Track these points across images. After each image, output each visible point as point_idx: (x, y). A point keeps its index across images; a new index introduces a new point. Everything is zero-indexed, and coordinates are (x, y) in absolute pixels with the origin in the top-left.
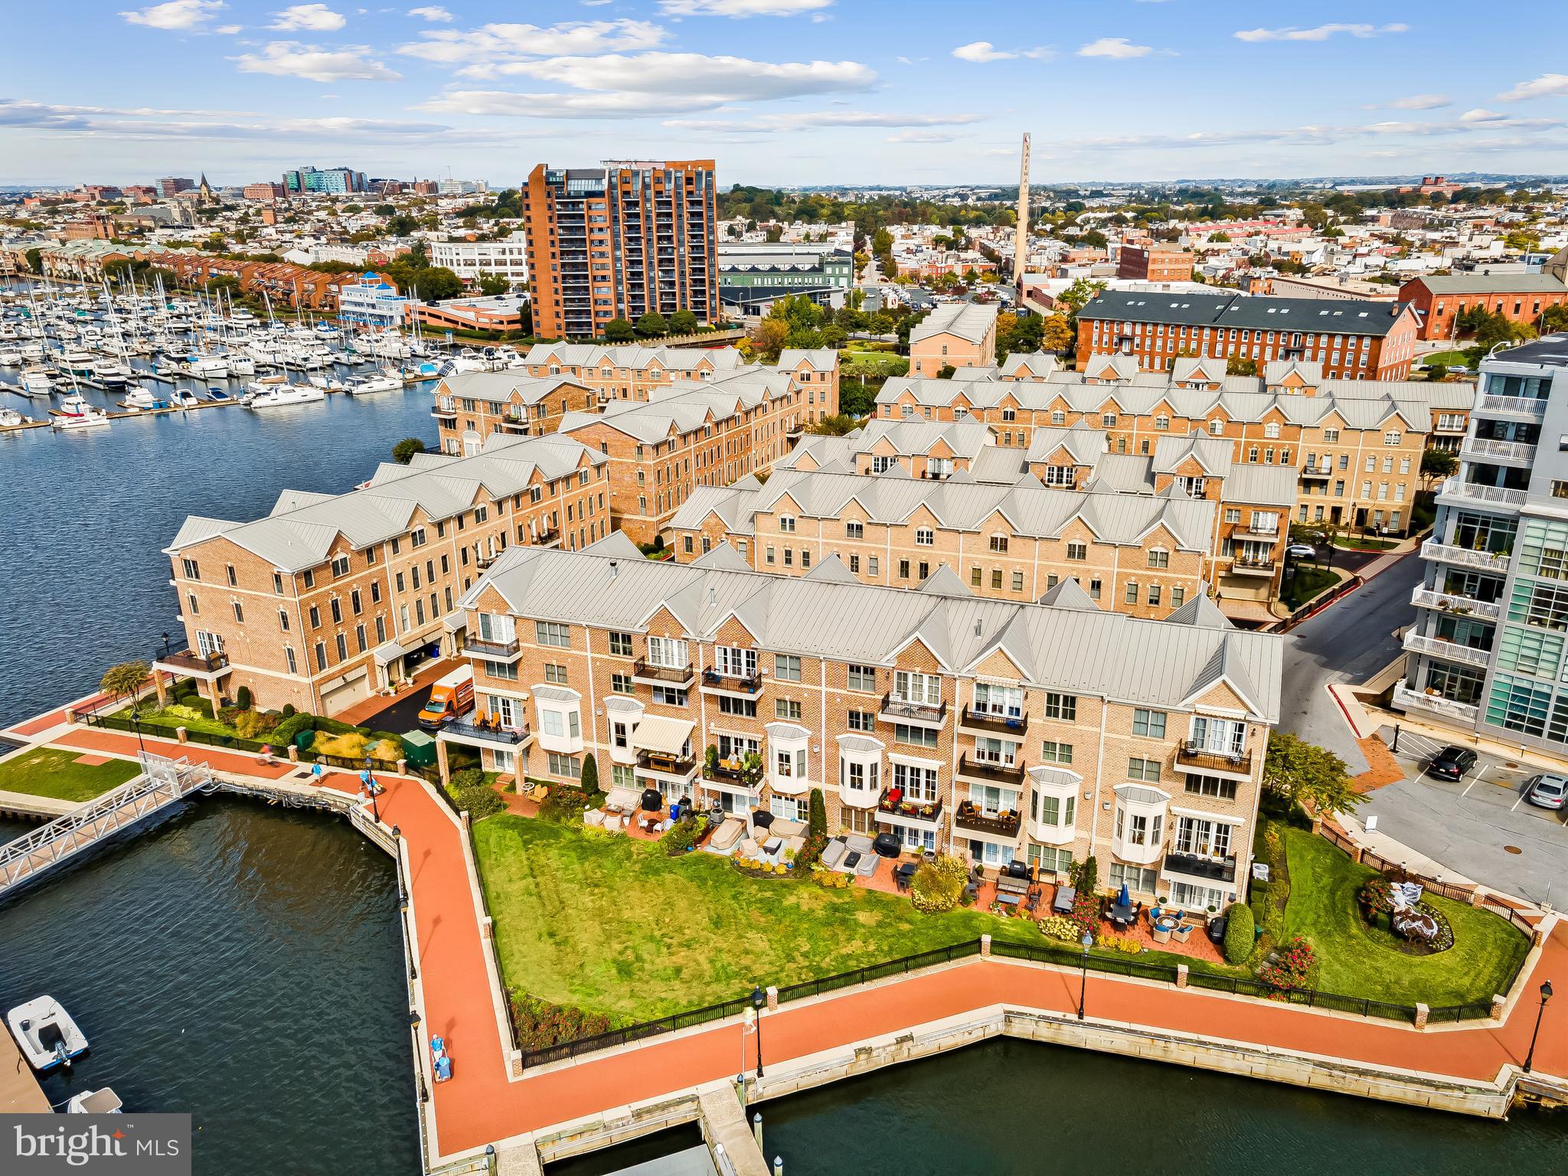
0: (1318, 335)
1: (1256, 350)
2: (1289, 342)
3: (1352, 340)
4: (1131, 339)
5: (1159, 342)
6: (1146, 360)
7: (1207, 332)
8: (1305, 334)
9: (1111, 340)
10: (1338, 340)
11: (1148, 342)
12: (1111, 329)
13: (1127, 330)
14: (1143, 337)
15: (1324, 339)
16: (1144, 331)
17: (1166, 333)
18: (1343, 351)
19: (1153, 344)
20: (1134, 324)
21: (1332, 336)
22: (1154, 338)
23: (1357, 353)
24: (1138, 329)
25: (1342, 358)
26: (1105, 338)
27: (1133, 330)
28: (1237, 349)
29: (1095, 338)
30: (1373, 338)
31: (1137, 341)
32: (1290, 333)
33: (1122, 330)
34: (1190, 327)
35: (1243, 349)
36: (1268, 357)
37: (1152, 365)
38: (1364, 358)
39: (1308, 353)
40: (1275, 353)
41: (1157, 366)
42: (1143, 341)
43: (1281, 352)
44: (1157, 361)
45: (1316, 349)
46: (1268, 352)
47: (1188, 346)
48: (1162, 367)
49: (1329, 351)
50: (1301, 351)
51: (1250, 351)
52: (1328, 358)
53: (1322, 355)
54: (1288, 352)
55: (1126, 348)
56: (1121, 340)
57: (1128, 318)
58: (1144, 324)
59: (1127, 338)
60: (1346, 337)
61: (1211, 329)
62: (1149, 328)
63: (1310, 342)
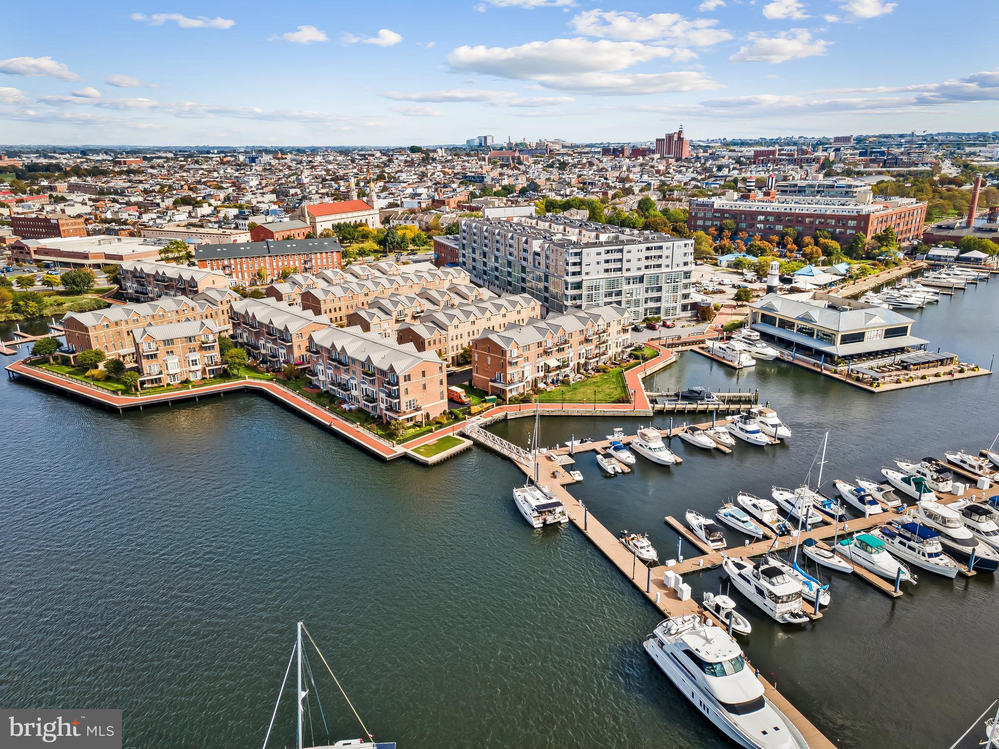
1: (291, 263)
2: (304, 258)
3: (329, 254)
4: (229, 266)
5: (245, 266)
6: (240, 275)
7: (267, 258)
8: (310, 253)
9: (218, 268)
10: (324, 254)
11: (239, 267)
12: (218, 263)
13: (226, 262)
14: (236, 264)
15: (318, 255)
16: (235, 262)
17: (247, 261)
18: (327, 258)
19: (242, 267)
20: (230, 259)
21: (321, 253)
22: (241, 264)
23: (332, 258)
24: (232, 261)
25: (327, 261)
26: (215, 268)
27: (230, 262)
28: (283, 264)
30: (337, 252)
31: (233, 267)
32: (304, 254)
33: (223, 263)
34: (258, 257)
35: (286, 263)
36: (297, 265)
37: (243, 277)
38: (335, 260)
39: (313, 261)
40: (300, 263)
41: (246, 277)
42: (236, 268)
43: (302, 262)
44: (246, 274)
45: (316, 259)
46: (297, 263)
47: (259, 265)
48: (249, 277)
49: (322, 259)
50: (311, 261)
51: (289, 263)
52: (322, 262)
53: (319, 261)
54: (305, 262)
55: (228, 271)
56: (224, 267)
57: (226, 257)
58: (235, 259)
59: (227, 266)
60: (327, 253)
61: (269, 256)
62: (238, 260)
63: (313, 256)
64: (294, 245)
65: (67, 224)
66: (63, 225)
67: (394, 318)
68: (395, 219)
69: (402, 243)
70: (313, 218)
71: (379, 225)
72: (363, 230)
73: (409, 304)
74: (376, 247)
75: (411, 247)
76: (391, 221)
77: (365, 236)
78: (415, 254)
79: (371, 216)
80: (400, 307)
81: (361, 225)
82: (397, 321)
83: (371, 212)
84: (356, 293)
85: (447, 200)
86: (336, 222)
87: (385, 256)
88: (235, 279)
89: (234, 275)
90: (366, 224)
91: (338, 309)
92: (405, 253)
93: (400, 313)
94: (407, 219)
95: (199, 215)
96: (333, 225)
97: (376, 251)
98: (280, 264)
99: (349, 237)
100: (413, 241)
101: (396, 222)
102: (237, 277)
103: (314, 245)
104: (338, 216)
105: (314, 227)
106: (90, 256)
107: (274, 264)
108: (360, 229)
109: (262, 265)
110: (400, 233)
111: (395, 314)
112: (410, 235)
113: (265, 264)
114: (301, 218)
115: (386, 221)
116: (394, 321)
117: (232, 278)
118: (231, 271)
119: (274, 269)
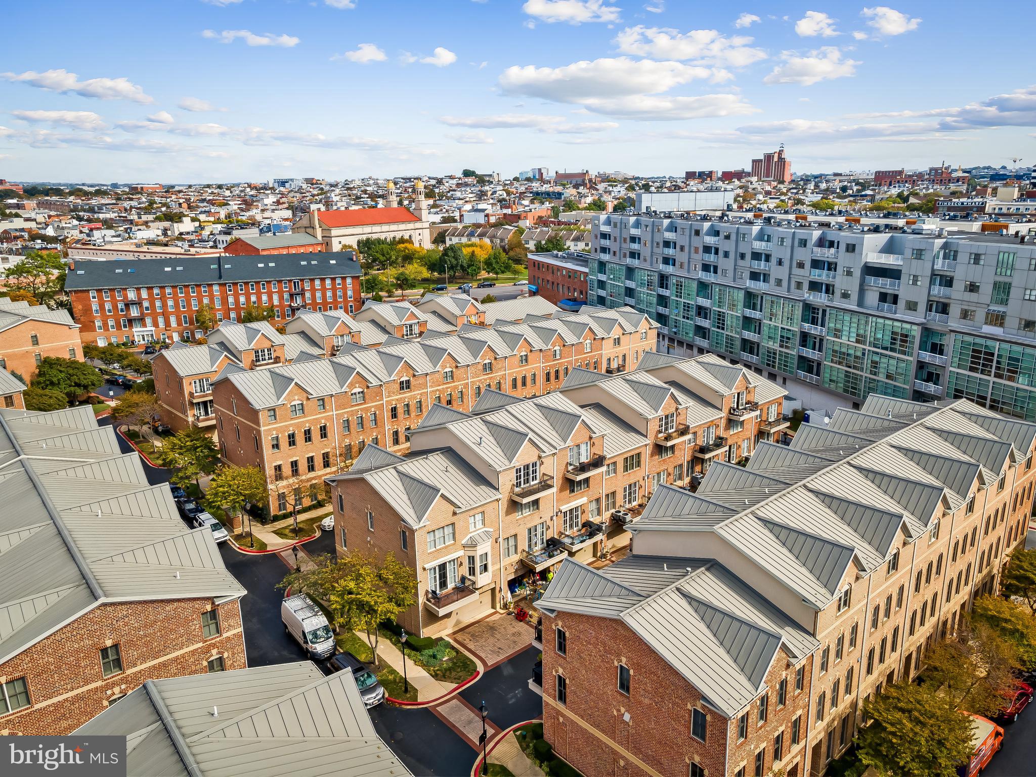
0: (312, 280)
1: (264, 298)
2: (290, 288)
3: (338, 281)
4: (139, 303)
5: (170, 303)
6: (161, 320)
7: (216, 288)
8: (302, 280)
9: (115, 307)
10: (328, 282)
11: (158, 304)
12: (113, 297)
13: (131, 295)
14: (152, 300)
15: (317, 282)
16: (150, 295)
17: (175, 294)
18: (334, 289)
19: (164, 305)
20: (138, 289)
21: (323, 280)
22: (163, 299)
23: (345, 289)
24: (144, 294)
25: (334, 295)
26: (108, 306)
27: (139, 295)
28: (248, 299)
29: (95, 307)
30: (353, 277)
31: (146, 304)
32: (290, 281)
33: (126, 296)
34: (198, 286)
35: (253, 298)
36: (276, 302)
37: (167, 323)
38: (350, 293)
39: (308, 295)
40: (281, 298)
41: (173, 324)
42: (152, 304)
43: (286, 296)
44: (173, 320)
45: (313, 290)
46: (276, 297)
47: (200, 301)
48: (179, 324)
49: (324, 290)
50: (302, 294)
51: (259, 298)
52: (324, 296)
53: (318, 295)
54: (292, 296)
55: (134, 312)
56: (127, 306)
57: (130, 285)
58: (150, 289)
59: (133, 303)
60: (333, 279)
61: (220, 285)
62: (156, 291)
63: (307, 286)
64: (272, 265)
67: (504, 495)
68: (453, 235)
69: (469, 266)
70: (326, 230)
71: (428, 245)
72: (406, 248)
73: (552, 436)
74: (426, 274)
75: (484, 274)
76: (447, 239)
77: (408, 258)
78: (490, 286)
79: (418, 232)
80: (525, 455)
81: (402, 241)
82: (514, 506)
83: (418, 225)
84: (374, 382)
85: (523, 215)
86: (364, 237)
87: (442, 289)
88: (150, 328)
89: (148, 321)
90: (410, 241)
91: (315, 434)
92: (475, 284)
93: (526, 472)
94: (471, 235)
95: (177, 233)
96: (359, 242)
97: (425, 280)
98: (242, 299)
99: (382, 258)
100: (489, 265)
101: (455, 240)
102: (156, 325)
103: (309, 263)
104: (368, 229)
105: (328, 244)
107: (231, 300)
108: (401, 246)
109: (206, 301)
110: (466, 251)
111: (506, 481)
112: (482, 255)
113: (212, 300)
114: (309, 230)
115: (439, 239)
116: (503, 505)
117: (145, 326)
118: (142, 313)
119: (229, 310)
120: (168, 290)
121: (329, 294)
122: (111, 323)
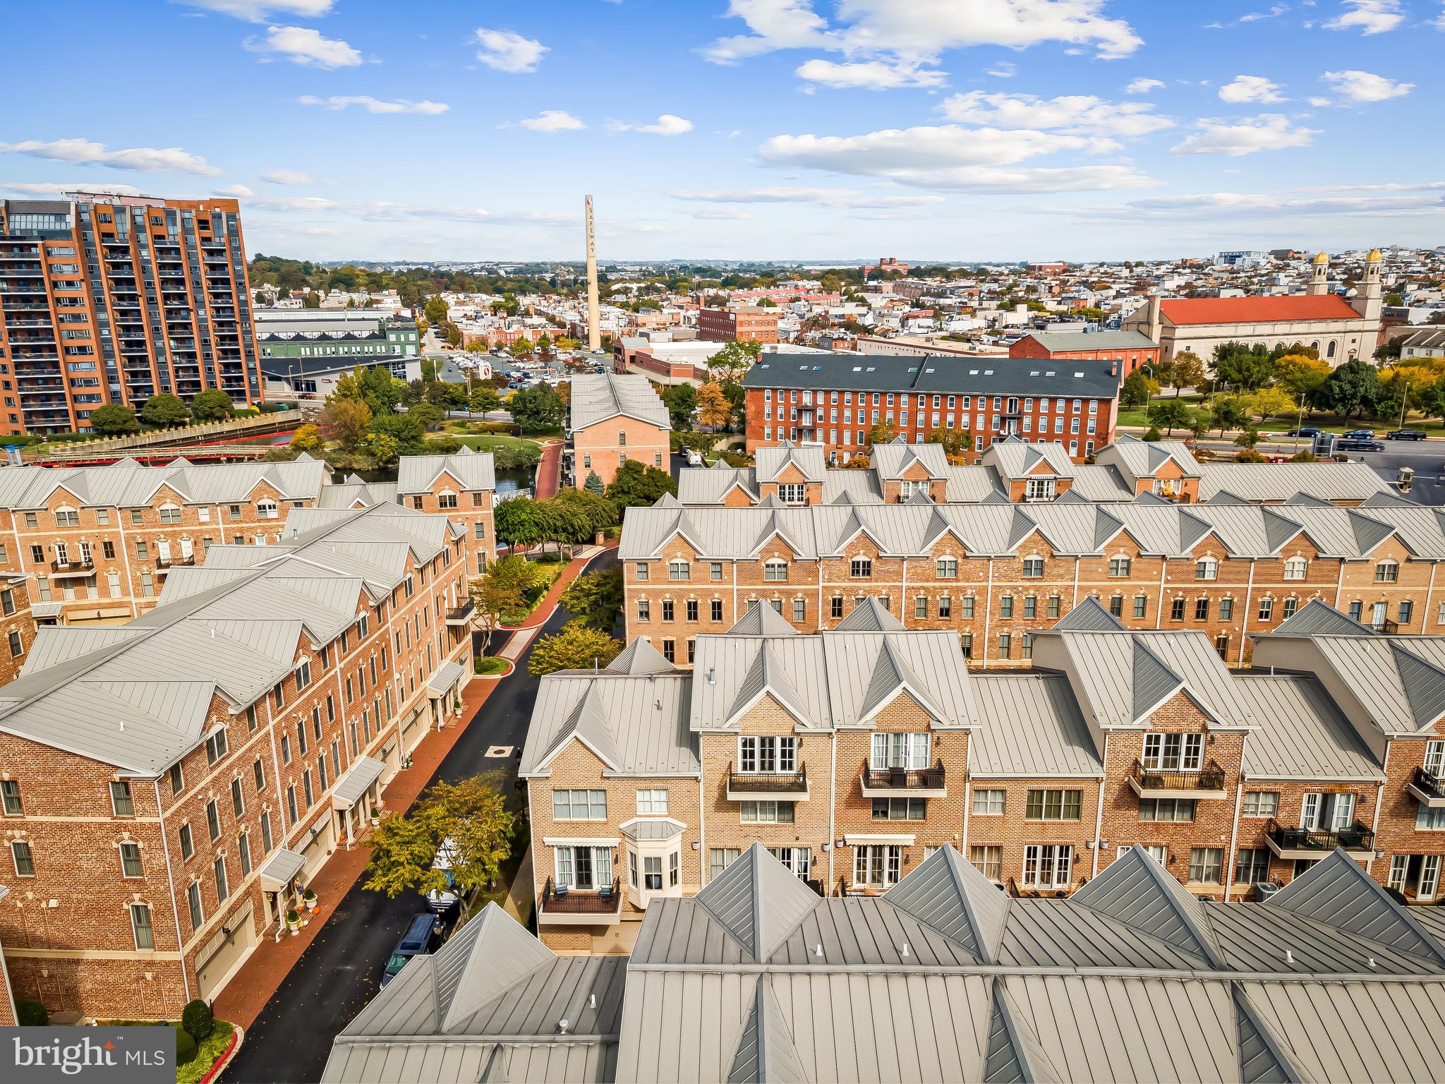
0: (1037, 399)
1: (965, 419)
2: (1004, 408)
3: (1076, 404)
4: (812, 410)
5: (847, 413)
6: (833, 434)
7: (904, 398)
8: (1022, 398)
9: (787, 411)
10: (1061, 404)
11: (834, 413)
12: (787, 400)
13: (807, 399)
14: (827, 407)
15: (1044, 404)
16: (827, 400)
17: (855, 402)
18: (1067, 416)
19: (840, 416)
20: (815, 392)
21: (1053, 400)
22: (840, 408)
23: (1084, 417)
24: (820, 399)
25: (1067, 425)
26: (780, 411)
27: (815, 399)
28: (943, 418)
29: (767, 410)
30: (1100, 401)
31: (820, 412)
32: (1005, 398)
33: (800, 400)
34: (883, 394)
35: (950, 418)
36: (980, 426)
37: (840, 439)
38: (1091, 424)
39: (1027, 420)
40: (988, 421)
41: (847, 441)
42: (827, 412)
43: (995, 419)
44: (847, 436)
45: (1036, 415)
46: (980, 419)
47: (883, 415)
48: (853, 441)
49: (1052, 415)
50: (1019, 419)
51: (958, 419)
52: (1050, 425)
53: (1043, 421)
54: (1003, 419)
55: (806, 421)
56: (800, 411)
57: (807, 386)
58: (827, 393)
59: (808, 409)
60: (1069, 401)
61: (911, 395)
62: (834, 396)
63: (1028, 407)
64: (989, 372)
65: (750, 323)
66: (742, 323)
68: (1417, 345)
70: (1168, 329)
74: (1289, 406)
76: (1404, 349)
79: (1350, 336)
81: (1293, 350)
86: (1226, 342)
89: (820, 433)
90: (1309, 352)
96: (1217, 348)
97: (1290, 419)
98: (936, 417)
102: (827, 440)
103: (1042, 375)
105: (1167, 350)
106: (673, 369)
107: (921, 417)
108: (1284, 358)
109: (890, 415)
113: (897, 415)
114: (1143, 328)
115: (1392, 348)
117: (814, 439)
118: (814, 423)
119: (916, 430)
120: (848, 396)
121: (1059, 422)
122: (780, 431)
